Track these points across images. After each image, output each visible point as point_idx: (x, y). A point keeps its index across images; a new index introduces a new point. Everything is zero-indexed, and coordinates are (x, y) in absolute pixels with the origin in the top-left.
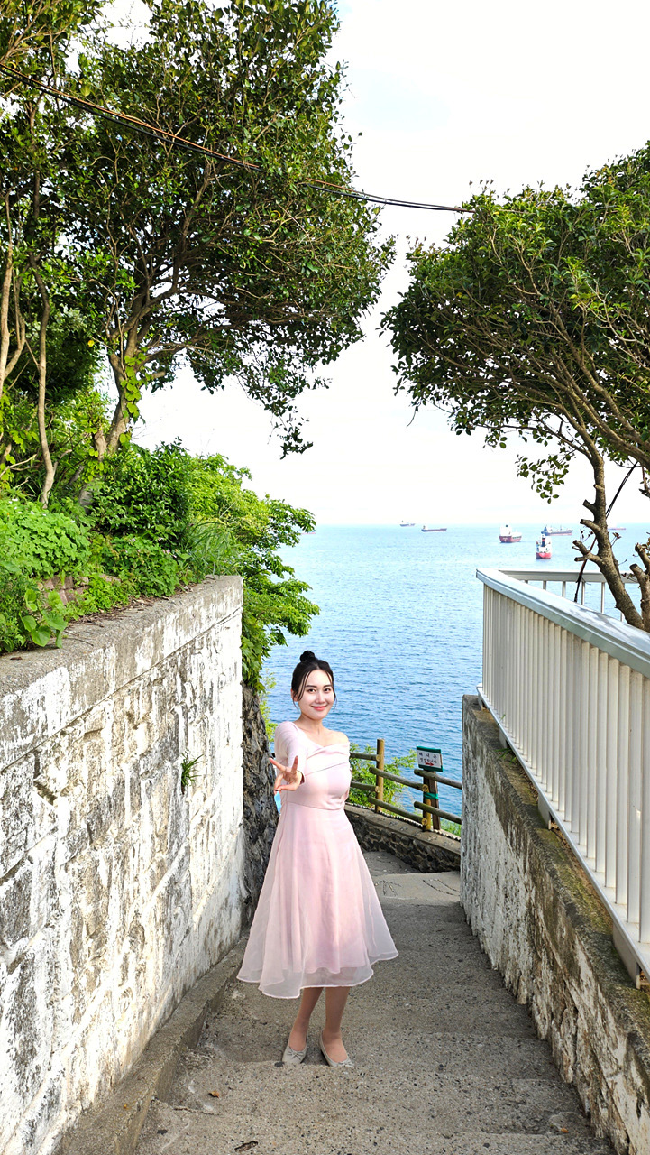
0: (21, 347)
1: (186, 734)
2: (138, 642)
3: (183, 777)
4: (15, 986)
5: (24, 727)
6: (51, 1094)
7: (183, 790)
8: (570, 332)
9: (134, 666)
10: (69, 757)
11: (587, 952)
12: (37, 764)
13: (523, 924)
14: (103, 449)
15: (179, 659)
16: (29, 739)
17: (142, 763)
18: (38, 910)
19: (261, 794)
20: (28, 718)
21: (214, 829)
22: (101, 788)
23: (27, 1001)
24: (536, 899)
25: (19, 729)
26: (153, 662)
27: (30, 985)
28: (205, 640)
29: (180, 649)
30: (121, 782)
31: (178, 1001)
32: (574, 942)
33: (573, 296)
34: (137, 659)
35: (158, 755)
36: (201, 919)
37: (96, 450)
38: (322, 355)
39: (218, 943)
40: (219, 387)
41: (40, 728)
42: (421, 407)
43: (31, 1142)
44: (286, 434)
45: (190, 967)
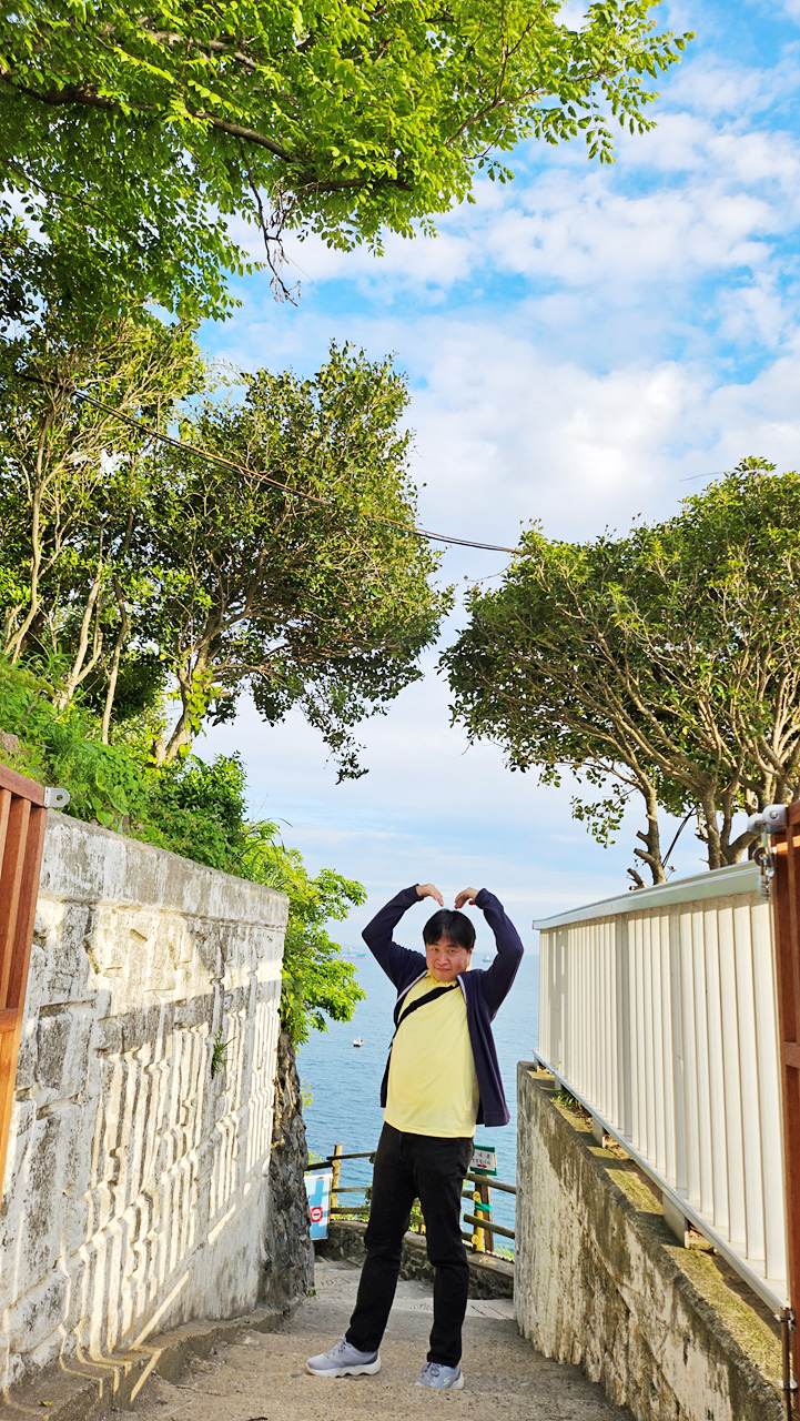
0: (96, 656)
1: (221, 1016)
2: (189, 877)
3: (214, 1059)
4: (41, 1134)
5: (85, 871)
6: (56, 1291)
7: (213, 1075)
8: (614, 655)
9: (180, 900)
10: (116, 939)
11: (636, 1229)
12: (89, 921)
13: (577, 1270)
14: (162, 758)
15: (222, 930)
16: (87, 886)
17: (177, 1009)
18: (70, 1072)
19: (289, 1160)
20: (89, 865)
21: (239, 1151)
22: (138, 998)
23: (48, 1162)
24: (589, 1222)
25: (81, 869)
26: (198, 910)
27: (51, 1148)
28: (247, 932)
29: (223, 920)
30: (155, 1009)
31: (185, 1320)
32: (624, 1231)
33: (614, 615)
34: (184, 892)
35: (193, 1014)
36: (216, 1243)
37: (155, 756)
38: (383, 691)
39: (230, 1297)
40: (280, 720)
41: (97, 883)
42: (476, 740)
43: (30, 1324)
44: (343, 759)
45: (200, 1292)
